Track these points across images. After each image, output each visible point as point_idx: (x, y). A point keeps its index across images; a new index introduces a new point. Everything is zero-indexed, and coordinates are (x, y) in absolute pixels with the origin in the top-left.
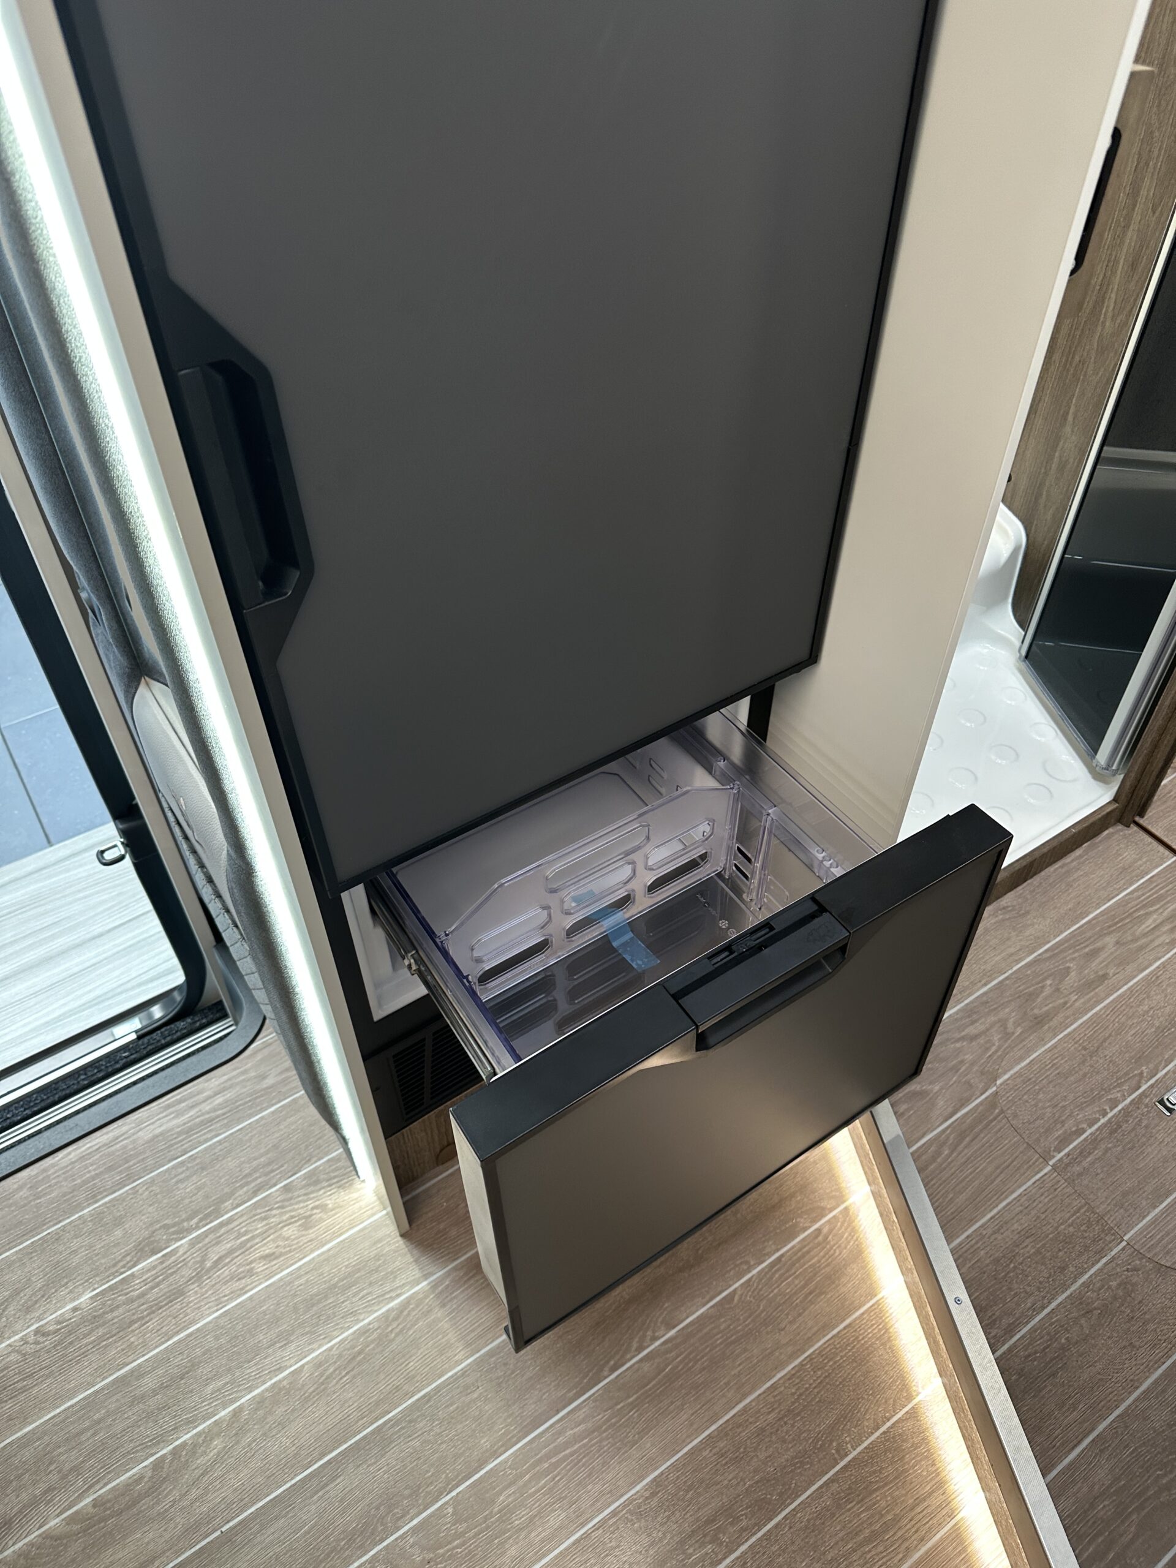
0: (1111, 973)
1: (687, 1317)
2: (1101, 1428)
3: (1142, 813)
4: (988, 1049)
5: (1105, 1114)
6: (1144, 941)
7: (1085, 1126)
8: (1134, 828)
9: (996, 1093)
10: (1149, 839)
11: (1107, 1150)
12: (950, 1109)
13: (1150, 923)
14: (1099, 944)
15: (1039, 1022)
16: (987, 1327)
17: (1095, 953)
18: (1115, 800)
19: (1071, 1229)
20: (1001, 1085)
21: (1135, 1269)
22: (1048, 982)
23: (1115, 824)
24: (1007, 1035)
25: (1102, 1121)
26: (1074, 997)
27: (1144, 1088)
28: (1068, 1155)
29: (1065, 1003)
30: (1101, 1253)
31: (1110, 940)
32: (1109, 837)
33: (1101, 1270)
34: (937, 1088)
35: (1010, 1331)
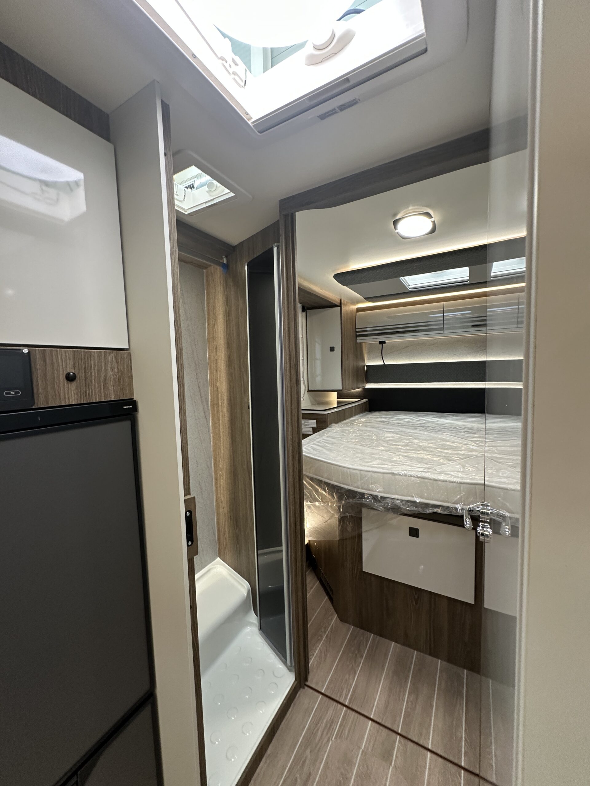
0: (312, 770)
3: (306, 680)
6: (319, 744)
8: (306, 688)
10: (311, 691)
14: (305, 756)
17: (304, 762)
18: (296, 680)
23: (299, 689)
31: (308, 752)
32: (299, 696)
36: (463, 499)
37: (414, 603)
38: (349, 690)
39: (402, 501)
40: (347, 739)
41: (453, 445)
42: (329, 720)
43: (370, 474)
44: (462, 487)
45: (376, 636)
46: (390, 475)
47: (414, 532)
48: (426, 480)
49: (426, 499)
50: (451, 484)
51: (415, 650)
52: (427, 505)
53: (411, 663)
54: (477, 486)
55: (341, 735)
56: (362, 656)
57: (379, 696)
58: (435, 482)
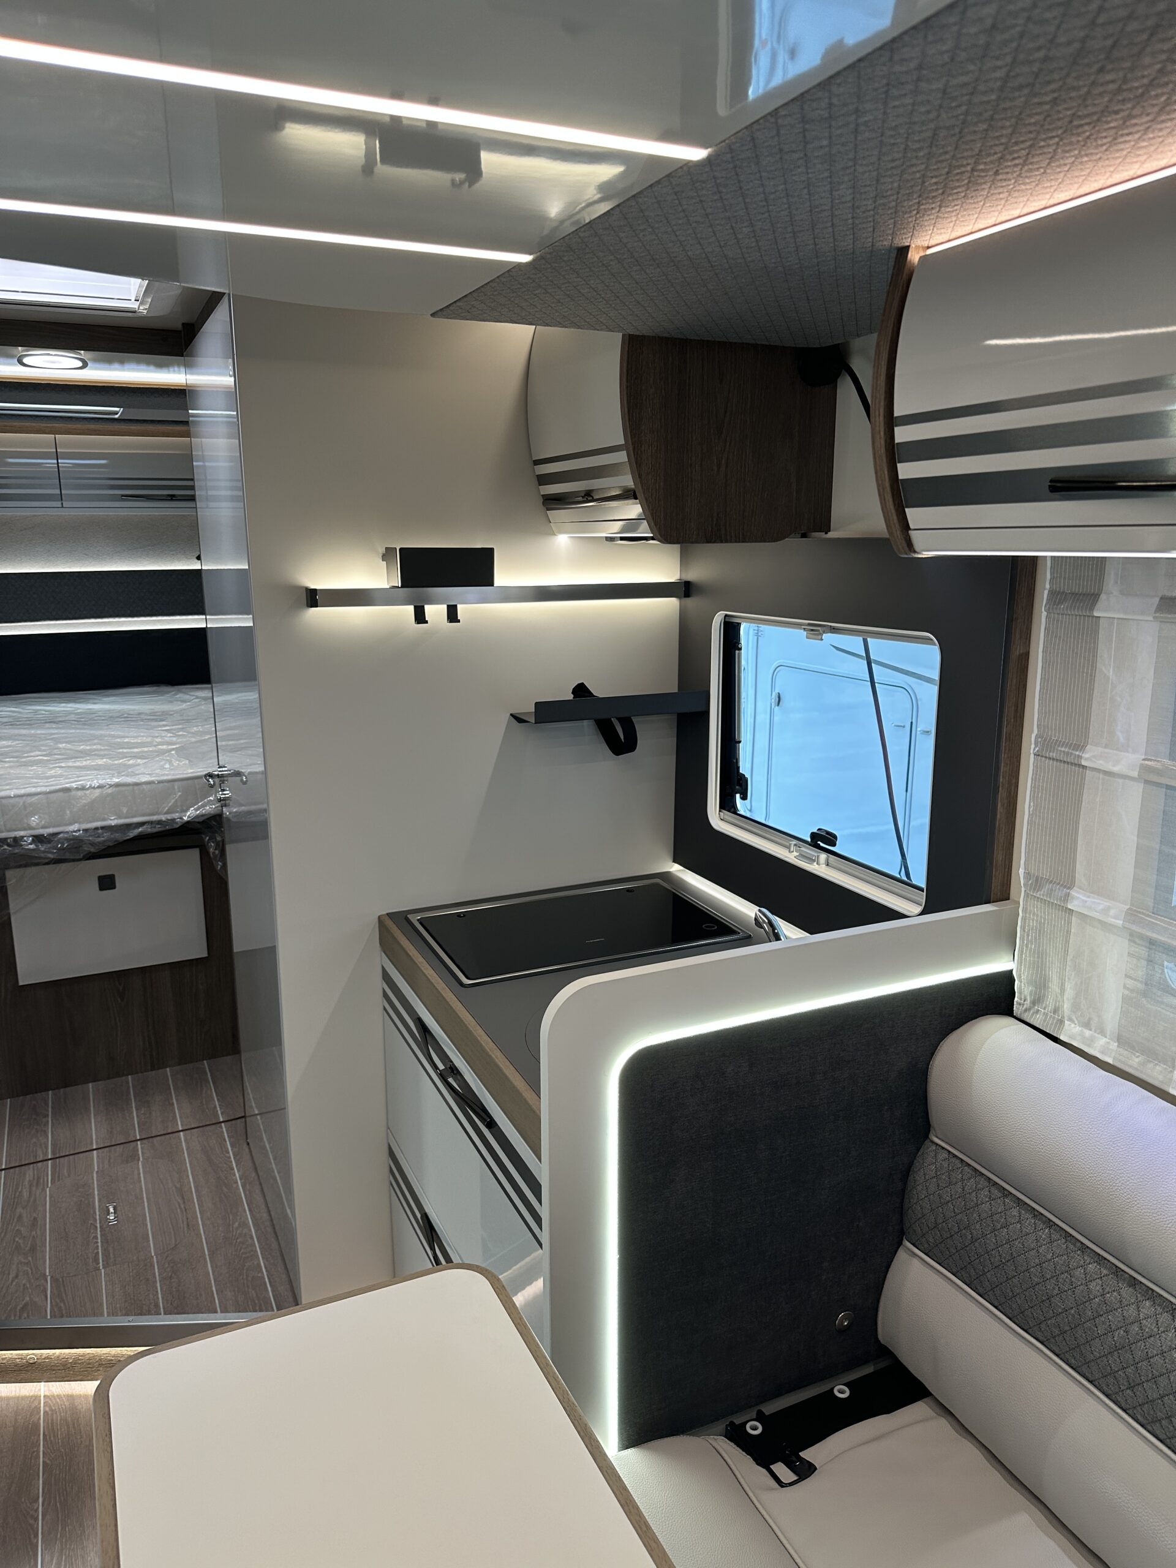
0: (35, 1215)
1: (39, 1490)
2: (214, 1289)
4: (28, 1274)
5: (97, 1242)
6: (32, 1200)
7: (96, 1251)
9: (52, 1277)
11: (113, 1247)
12: (43, 1297)
13: (25, 1194)
14: (17, 1215)
15: (33, 1249)
16: (149, 1313)
17: (20, 1217)
19: (135, 1271)
20: (50, 1273)
21: (167, 1257)
22: (17, 1239)
24: (28, 1264)
25: (99, 1244)
26: (34, 1233)
27: (98, 1225)
28: (103, 1261)
29: (34, 1237)
30: (152, 1266)
31: (19, 1210)
33: (158, 1268)
34: (28, 1299)
35: (157, 1306)
36: (179, 804)
37: (119, 999)
38: (47, 1148)
39: (85, 830)
40: (69, 1176)
41: (135, 741)
42: (32, 1179)
43: (21, 801)
44: (176, 785)
45: (57, 1091)
46: (60, 794)
47: (107, 883)
48: (123, 788)
49: (126, 818)
50: (161, 785)
51: (128, 1075)
52: (129, 826)
53: (128, 1088)
54: (196, 781)
55: (59, 1177)
56: (47, 1116)
57: (96, 1129)
58: (136, 788)
